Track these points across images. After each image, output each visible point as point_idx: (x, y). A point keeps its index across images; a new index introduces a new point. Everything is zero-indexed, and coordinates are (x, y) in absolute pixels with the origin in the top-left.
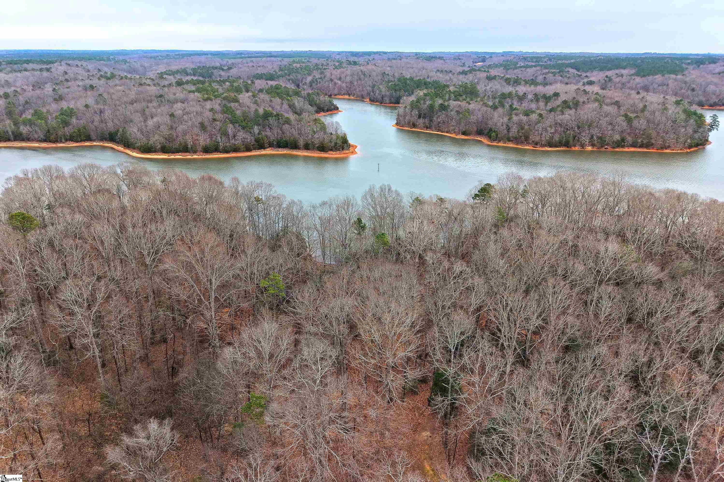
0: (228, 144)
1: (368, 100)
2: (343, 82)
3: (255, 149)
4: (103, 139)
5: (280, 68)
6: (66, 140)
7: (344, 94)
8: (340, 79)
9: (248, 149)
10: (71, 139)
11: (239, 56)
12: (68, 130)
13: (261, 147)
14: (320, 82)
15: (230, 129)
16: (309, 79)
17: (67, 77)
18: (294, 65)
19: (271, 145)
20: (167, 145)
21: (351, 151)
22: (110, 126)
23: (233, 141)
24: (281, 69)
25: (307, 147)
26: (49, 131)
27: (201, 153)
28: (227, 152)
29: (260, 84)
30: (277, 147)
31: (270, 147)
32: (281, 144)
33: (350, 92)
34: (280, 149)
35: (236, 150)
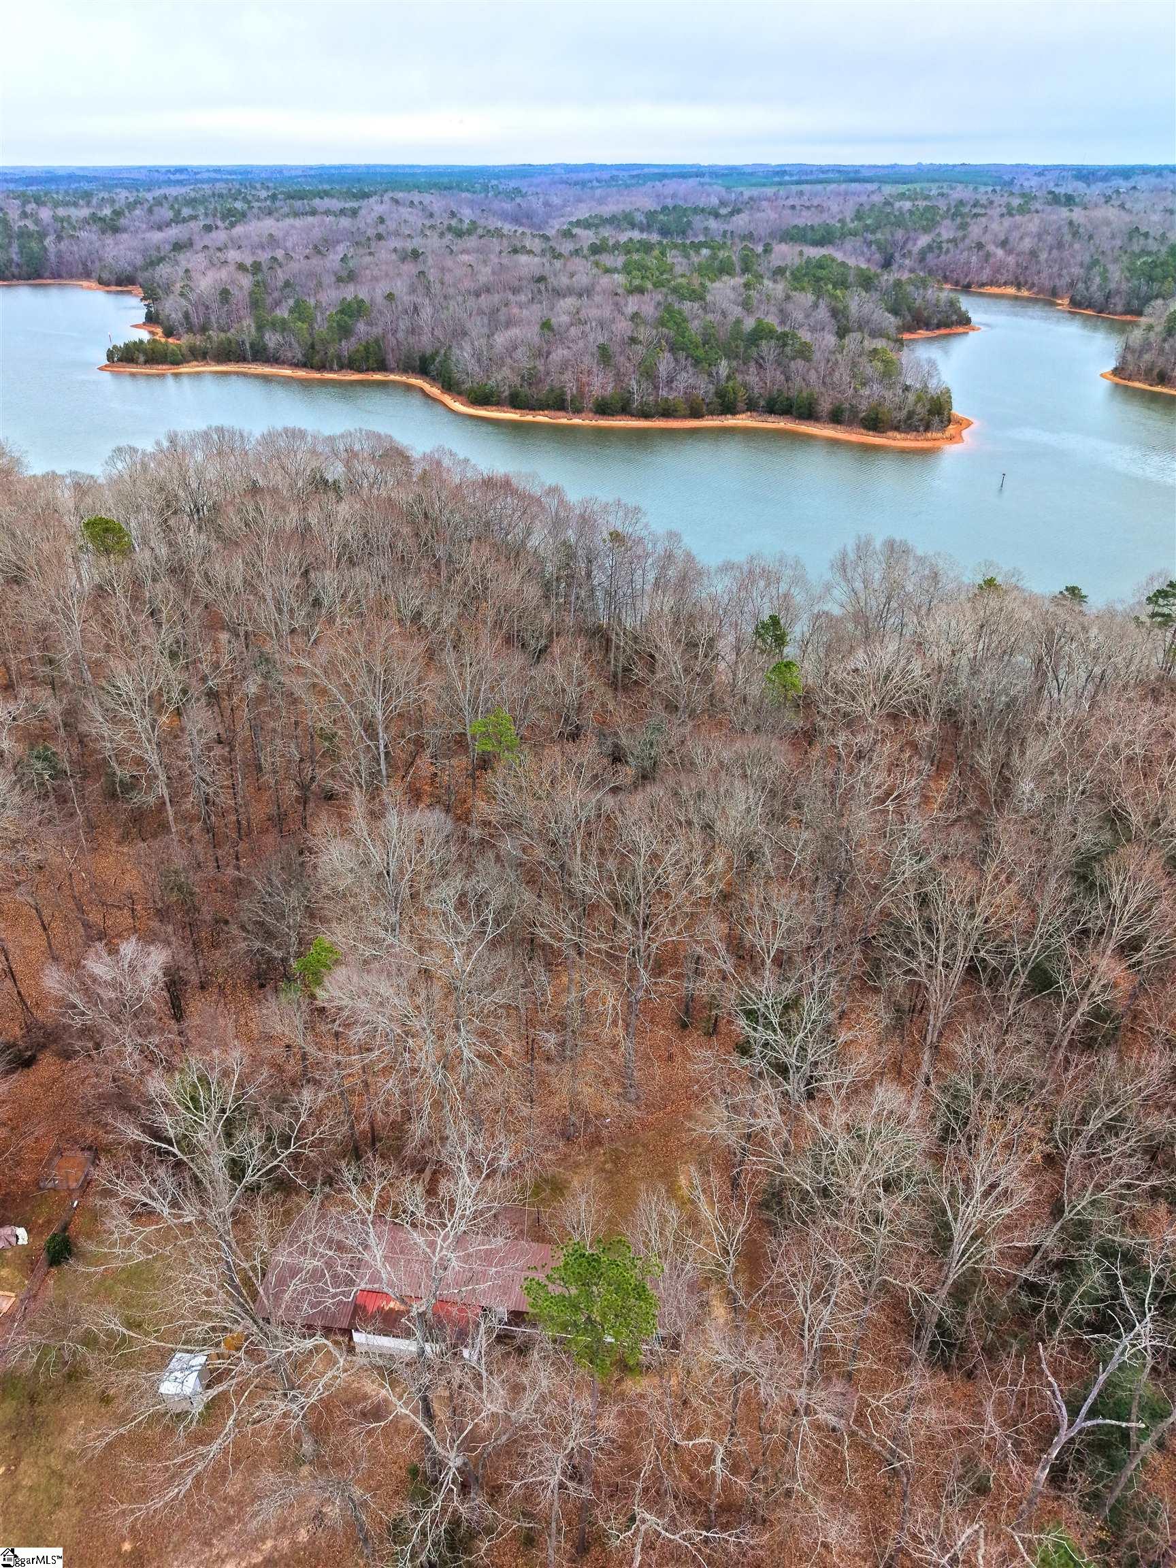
0: (651, 398)
1: (1066, 301)
2: (1010, 252)
3: (712, 413)
4: (407, 369)
5: (858, 211)
6: (341, 368)
7: (1005, 284)
8: (1004, 244)
9: (696, 414)
10: (351, 364)
11: (777, 179)
12: (347, 347)
13: (728, 408)
14: (948, 251)
15: (665, 363)
16: (924, 240)
17: (381, 229)
18: (897, 205)
19: (751, 407)
20: (525, 390)
21: (947, 434)
22: (425, 342)
23: (663, 393)
24: (859, 216)
25: (836, 418)
26: (312, 346)
27: (591, 415)
28: (646, 415)
29: (785, 254)
30: (765, 412)
31: (748, 410)
32: (776, 406)
33: (1021, 279)
34: (772, 418)
35: (667, 413)
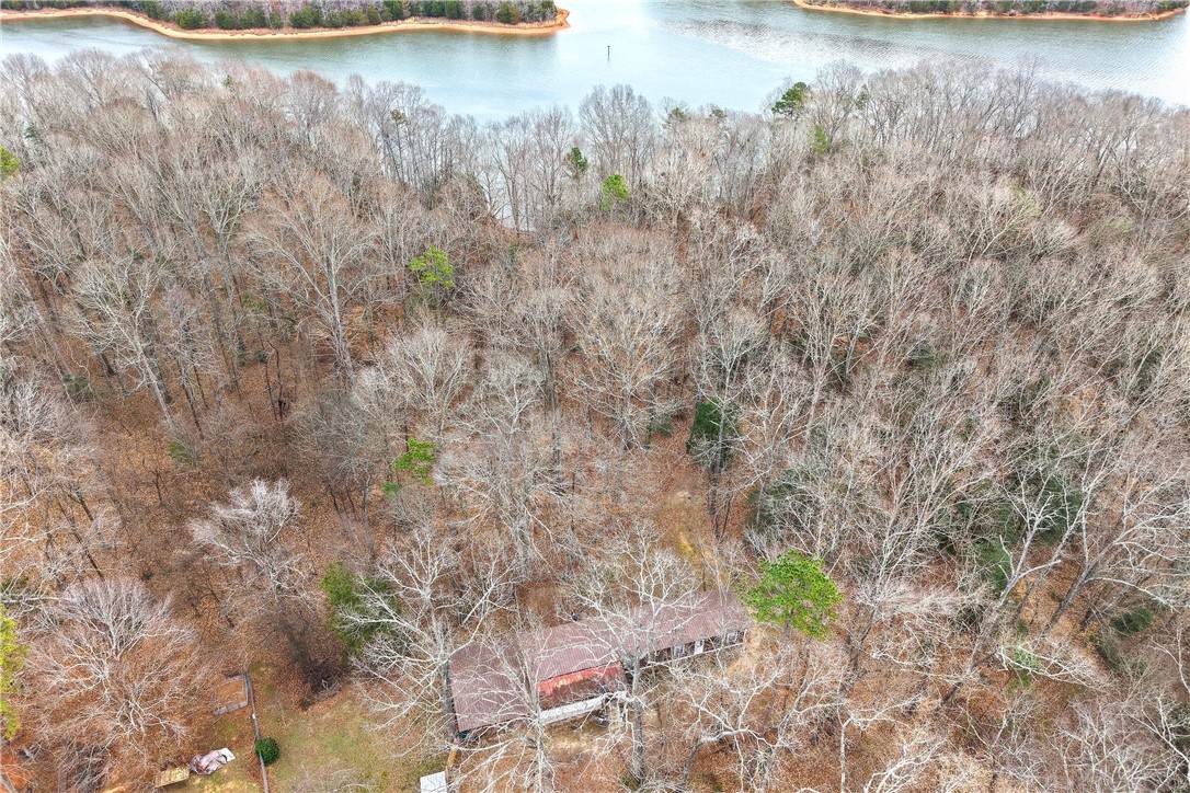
0: (336, 11)
3: (386, 20)
4: (107, 3)
6: (42, 5)
9: (375, 22)
10: (50, 2)
13: (397, 15)
19: (414, 12)
20: (227, 13)
21: (558, 21)
25: (479, 15)
27: (290, 29)
28: (336, 26)
30: (424, 16)
31: (412, 15)
32: (431, 10)
34: (431, 20)
35: (352, 23)
